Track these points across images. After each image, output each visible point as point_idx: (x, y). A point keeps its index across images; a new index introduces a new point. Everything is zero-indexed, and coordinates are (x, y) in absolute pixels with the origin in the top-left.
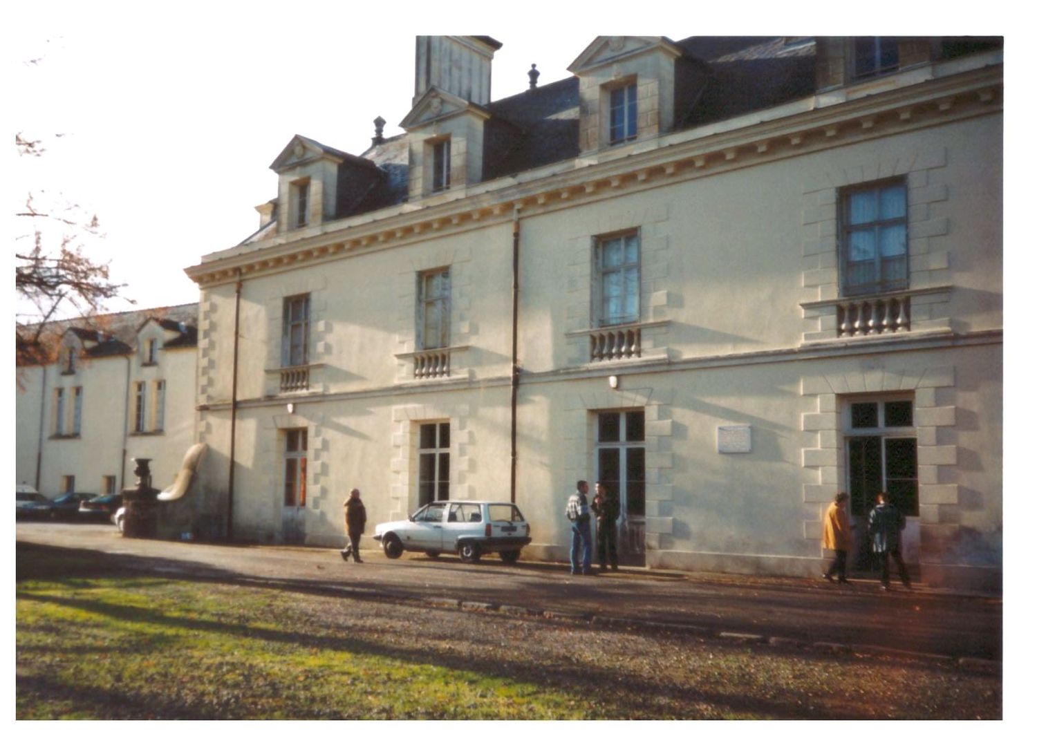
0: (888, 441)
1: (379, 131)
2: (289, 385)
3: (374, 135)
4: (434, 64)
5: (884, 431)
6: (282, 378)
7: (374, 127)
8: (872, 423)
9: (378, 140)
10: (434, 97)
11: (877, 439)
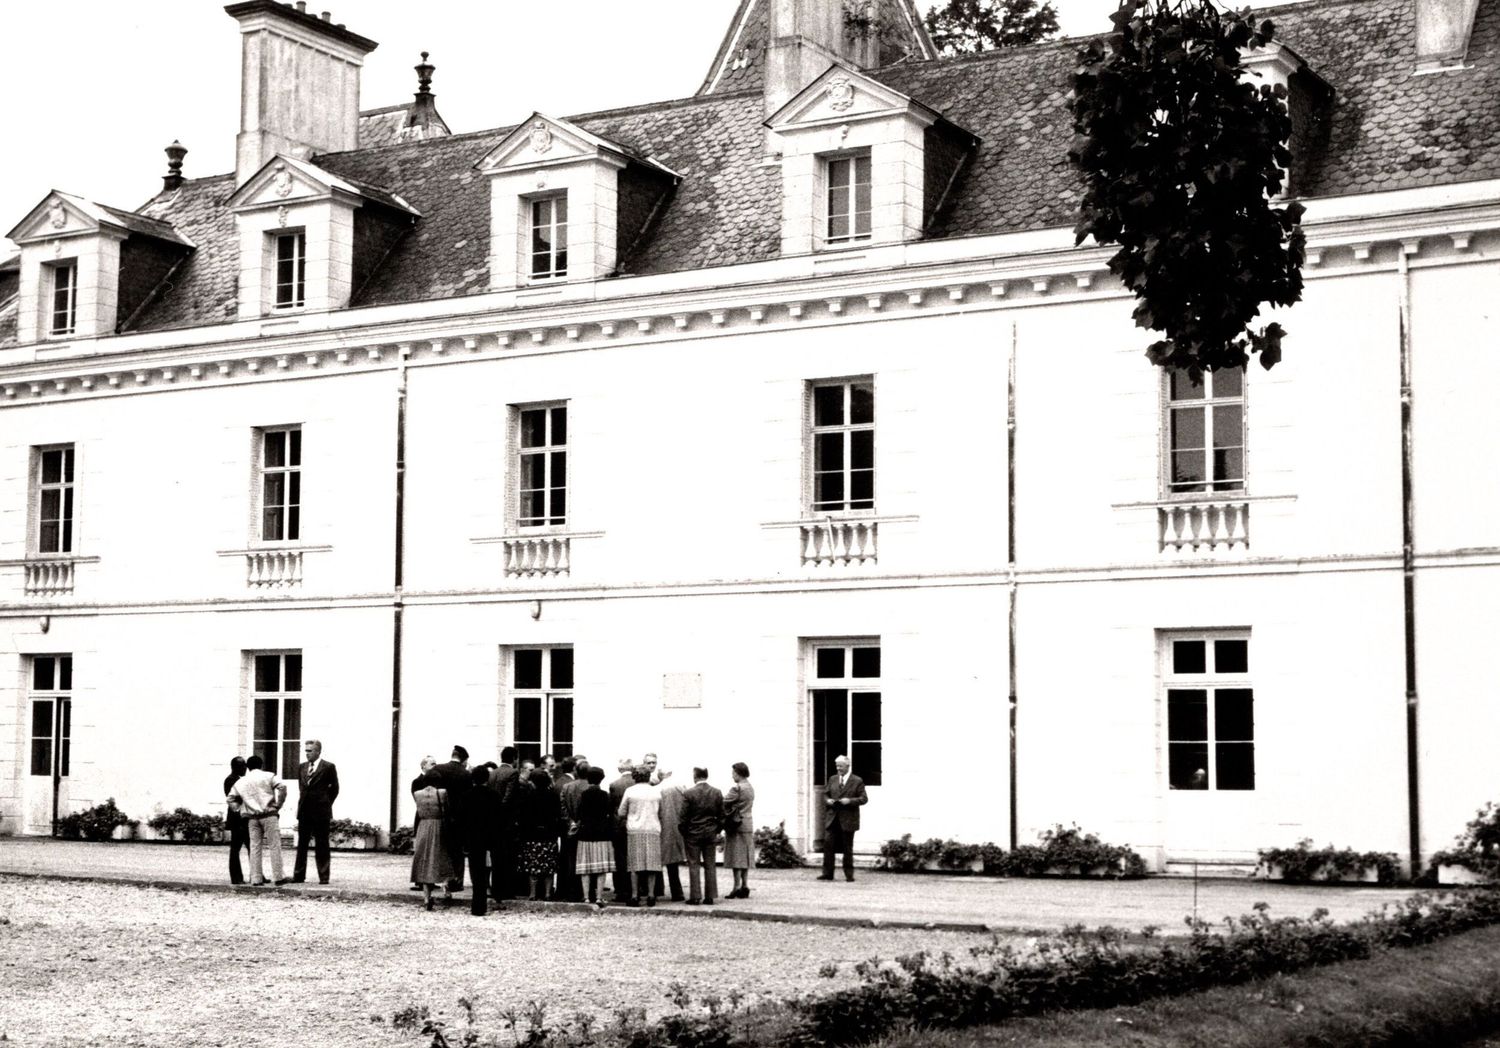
0: (855, 695)
1: (176, 166)
2: (40, 585)
3: (166, 171)
4: (273, 85)
5: (851, 683)
6: (28, 575)
7: (166, 159)
8: (839, 673)
9: (174, 182)
10: (280, 170)
11: (843, 692)
